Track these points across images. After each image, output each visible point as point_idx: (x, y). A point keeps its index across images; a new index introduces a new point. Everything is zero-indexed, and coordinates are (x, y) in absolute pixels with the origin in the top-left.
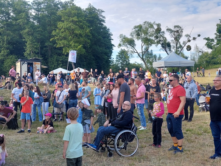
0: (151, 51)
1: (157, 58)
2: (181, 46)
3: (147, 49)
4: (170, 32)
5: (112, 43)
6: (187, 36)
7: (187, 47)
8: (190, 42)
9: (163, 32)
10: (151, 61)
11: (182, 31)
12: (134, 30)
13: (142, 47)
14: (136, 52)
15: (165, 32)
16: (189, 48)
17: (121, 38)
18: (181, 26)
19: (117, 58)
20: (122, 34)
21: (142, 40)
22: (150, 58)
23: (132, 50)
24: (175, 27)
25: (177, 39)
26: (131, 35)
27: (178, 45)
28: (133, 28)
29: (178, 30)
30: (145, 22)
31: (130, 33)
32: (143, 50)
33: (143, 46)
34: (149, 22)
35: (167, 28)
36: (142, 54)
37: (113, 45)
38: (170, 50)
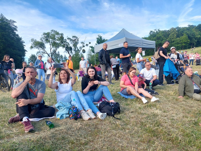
0: (58, 52)
1: (63, 58)
2: (78, 50)
3: (55, 51)
4: (70, 40)
5: (25, 49)
6: (82, 43)
7: (83, 50)
8: (84, 47)
9: (66, 40)
10: (58, 60)
11: (78, 40)
12: (43, 36)
13: (51, 50)
14: (46, 53)
15: (67, 40)
16: (84, 51)
17: (32, 41)
18: (77, 37)
19: (29, 60)
20: (33, 39)
21: (50, 44)
22: (58, 57)
23: (43, 51)
24: (73, 37)
25: (75, 45)
26: (41, 39)
27: (77, 49)
28: (42, 34)
29: (75, 39)
30: (52, 31)
31: (40, 38)
32: (51, 52)
33: (51, 48)
34: (55, 30)
35: (67, 38)
36: (51, 54)
37: (25, 50)
38: (72, 52)
